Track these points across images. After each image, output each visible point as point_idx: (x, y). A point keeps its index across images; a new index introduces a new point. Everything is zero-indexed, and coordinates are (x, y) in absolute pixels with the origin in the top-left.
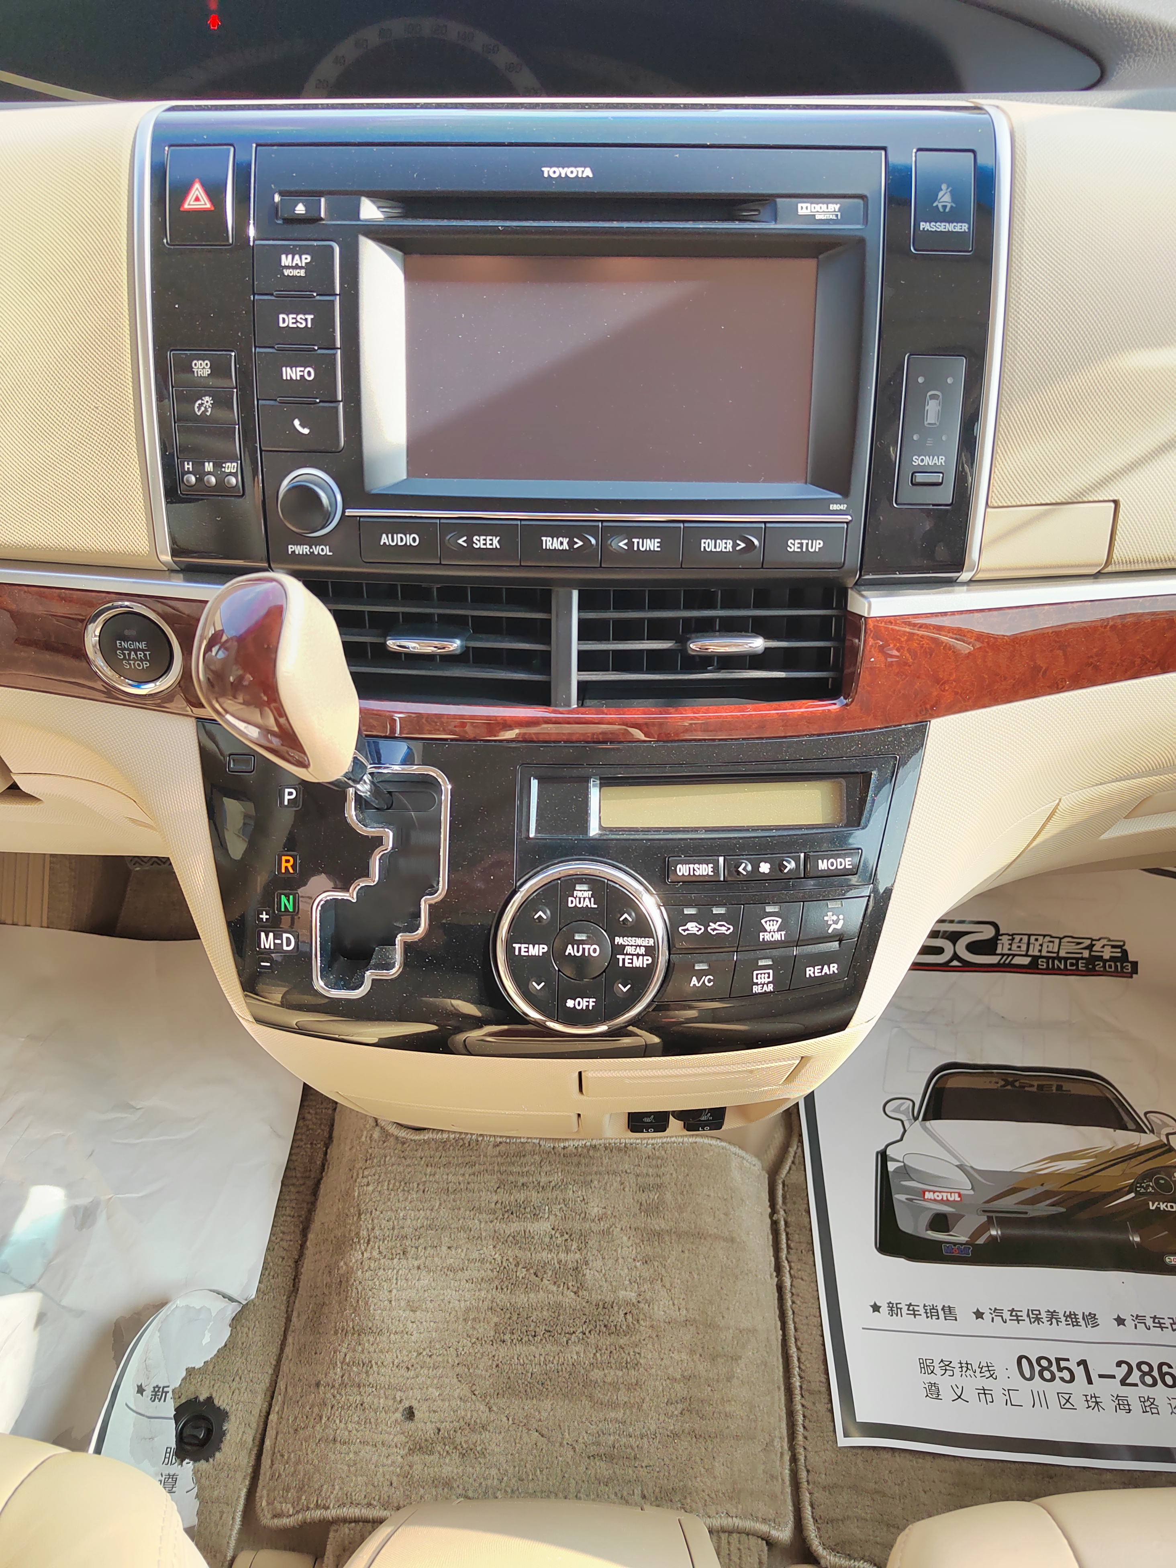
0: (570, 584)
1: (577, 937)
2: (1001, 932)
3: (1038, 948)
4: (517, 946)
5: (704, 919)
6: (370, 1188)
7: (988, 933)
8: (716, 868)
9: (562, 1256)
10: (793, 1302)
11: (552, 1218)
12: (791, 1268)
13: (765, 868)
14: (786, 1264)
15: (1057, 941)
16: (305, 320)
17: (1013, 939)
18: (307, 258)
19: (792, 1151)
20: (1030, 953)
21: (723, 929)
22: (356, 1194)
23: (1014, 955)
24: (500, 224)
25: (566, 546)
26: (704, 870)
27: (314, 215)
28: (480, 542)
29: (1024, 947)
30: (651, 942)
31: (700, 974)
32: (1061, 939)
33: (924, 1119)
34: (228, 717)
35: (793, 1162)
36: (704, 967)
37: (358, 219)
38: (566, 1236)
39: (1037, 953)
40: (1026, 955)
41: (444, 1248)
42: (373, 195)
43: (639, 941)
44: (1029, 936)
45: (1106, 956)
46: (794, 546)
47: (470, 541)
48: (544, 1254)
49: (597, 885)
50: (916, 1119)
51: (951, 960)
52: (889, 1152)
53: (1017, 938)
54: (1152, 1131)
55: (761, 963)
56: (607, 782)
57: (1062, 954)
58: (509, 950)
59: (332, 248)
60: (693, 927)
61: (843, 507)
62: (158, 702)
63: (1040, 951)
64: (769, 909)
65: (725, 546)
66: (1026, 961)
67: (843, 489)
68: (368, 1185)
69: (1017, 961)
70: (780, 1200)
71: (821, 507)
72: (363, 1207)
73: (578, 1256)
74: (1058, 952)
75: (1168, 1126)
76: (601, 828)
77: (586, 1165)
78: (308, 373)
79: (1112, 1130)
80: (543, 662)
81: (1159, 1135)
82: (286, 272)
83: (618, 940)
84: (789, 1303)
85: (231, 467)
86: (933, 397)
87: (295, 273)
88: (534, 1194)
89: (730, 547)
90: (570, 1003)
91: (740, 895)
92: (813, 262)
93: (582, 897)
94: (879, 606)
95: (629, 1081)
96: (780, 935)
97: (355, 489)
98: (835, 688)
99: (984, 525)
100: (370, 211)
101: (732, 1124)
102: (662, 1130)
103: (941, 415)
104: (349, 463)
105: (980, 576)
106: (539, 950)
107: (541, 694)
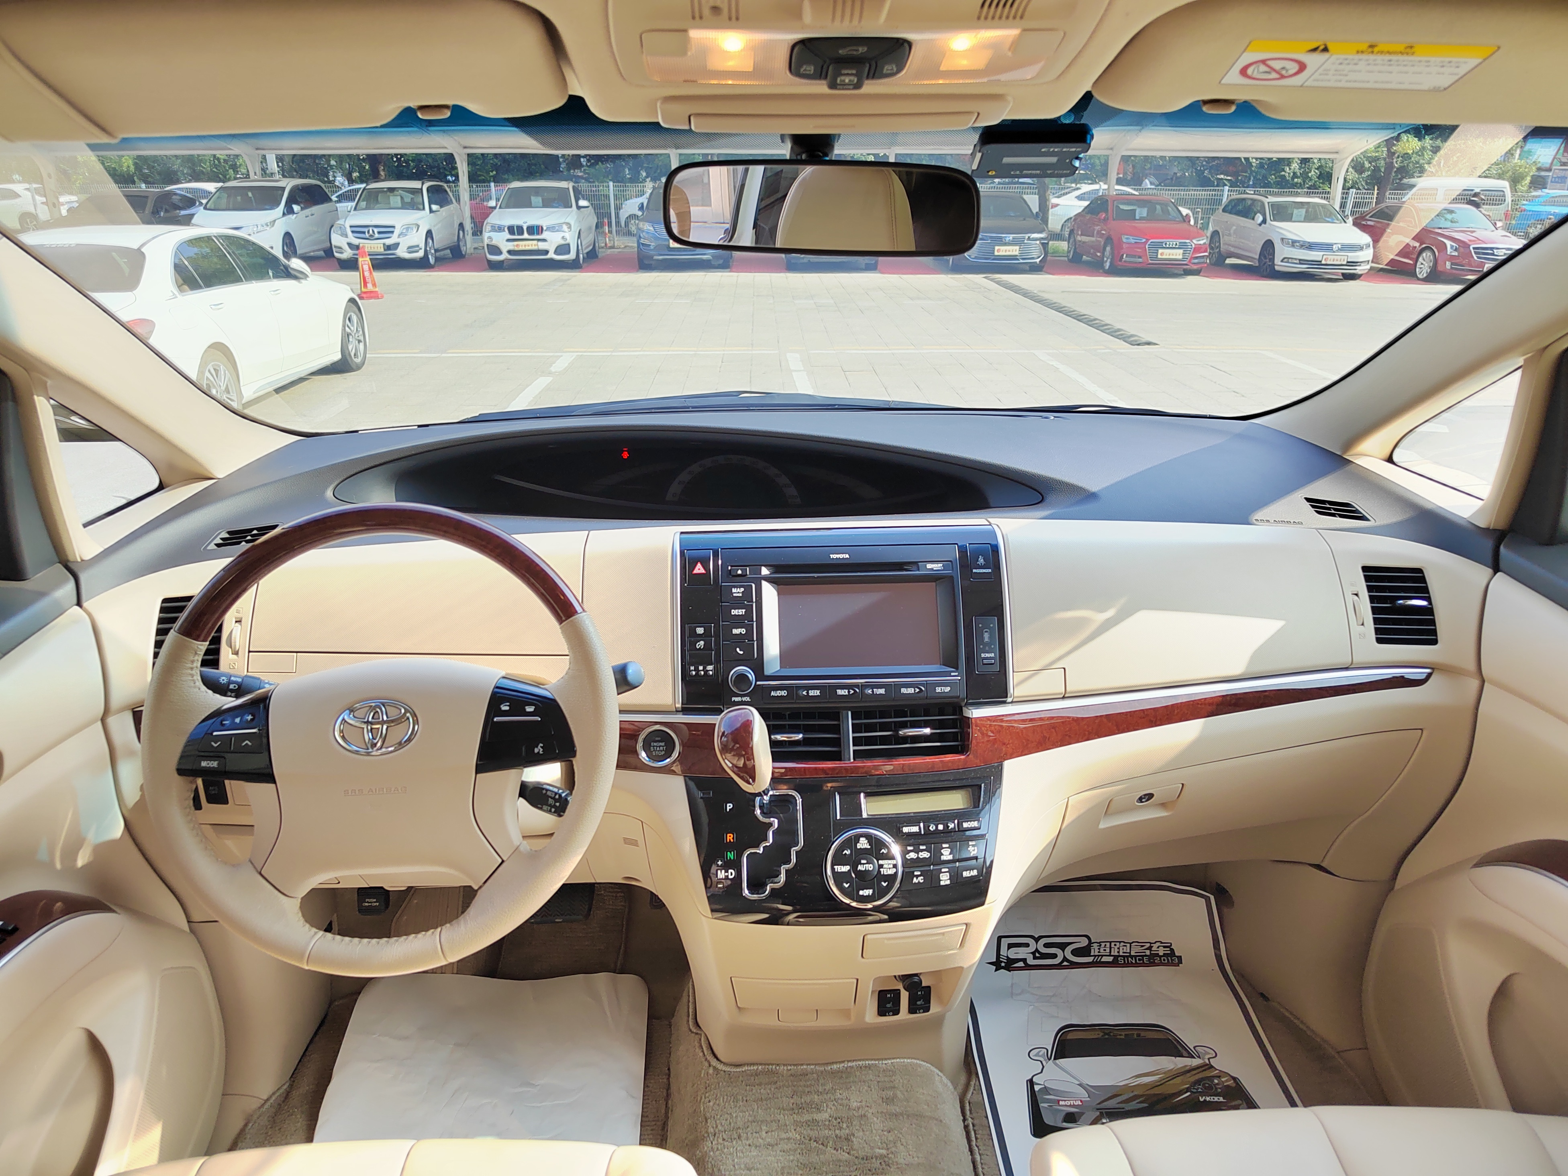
0: (848, 709)
1: (863, 861)
2: (1093, 941)
3: (1117, 950)
4: (836, 867)
5: (917, 851)
6: (711, 1104)
7: (1084, 942)
8: (920, 828)
9: (837, 1132)
10: (983, 1168)
11: (829, 1110)
12: (979, 1150)
13: (941, 827)
14: (976, 1148)
15: (1128, 945)
16: (741, 612)
17: (1100, 946)
18: (742, 589)
19: (972, 1083)
20: (1112, 954)
21: (925, 855)
22: (702, 1109)
23: (1102, 956)
24: (816, 575)
25: (847, 693)
26: (915, 829)
27: (744, 574)
28: (811, 693)
29: (1108, 950)
30: (894, 862)
31: (917, 876)
32: (1130, 944)
33: (1055, 1059)
34: (727, 762)
35: (974, 1090)
36: (919, 873)
37: (760, 574)
38: (839, 1120)
39: (1116, 954)
40: (1110, 955)
41: (764, 1133)
42: (765, 566)
43: (890, 862)
44: (1110, 942)
45: (1161, 954)
46: (938, 690)
47: (808, 693)
48: (826, 1131)
49: (869, 837)
50: (1050, 1059)
51: (1062, 962)
52: (1034, 1080)
53: (1103, 945)
54: (1199, 1057)
55: (943, 870)
56: (868, 795)
57: (1133, 953)
58: (833, 869)
59: (751, 586)
60: (913, 855)
61: (956, 674)
62: (666, 770)
63: (1118, 952)
64: (944, 846)
65: (911, 691)
66: (1110, 959)
67: (956, 665)
68: (709, 1102)
69: (1104, 959)
70: (968, 1113)
71: (948, 674)
72: (708, 1115)
73: (847, 1131)
74: (1130, 953)
75: (1209, 1054)
76: (868, 815)
77: (847, 1078)
78: (743, 631)
79: (1173, 1058)
80: (837, 742)
81: (1203, 1059)
82: (734, 595)
83: (881, 862)
84: (980, 1169)
85: (710, 668)
86: (986, 632)
87: (738, 595)
88: (816, 1097)
89: (913, 692)
90: (861, 893)
91: (930, 839)
92: (934, 583)
93: (863, 844)
94: (976, 713)
95: (886, 942)
96: (950, 857)
97: (760, 673)
98: (962, 749)
99: (1013, 679)
100: (765, 571)
101: (935, 1008)
102: (896, 1012)
103: (990, 638)
104: (758, 666)
105: (1015, 700)
106: (845, 869)
107: (837, 756)
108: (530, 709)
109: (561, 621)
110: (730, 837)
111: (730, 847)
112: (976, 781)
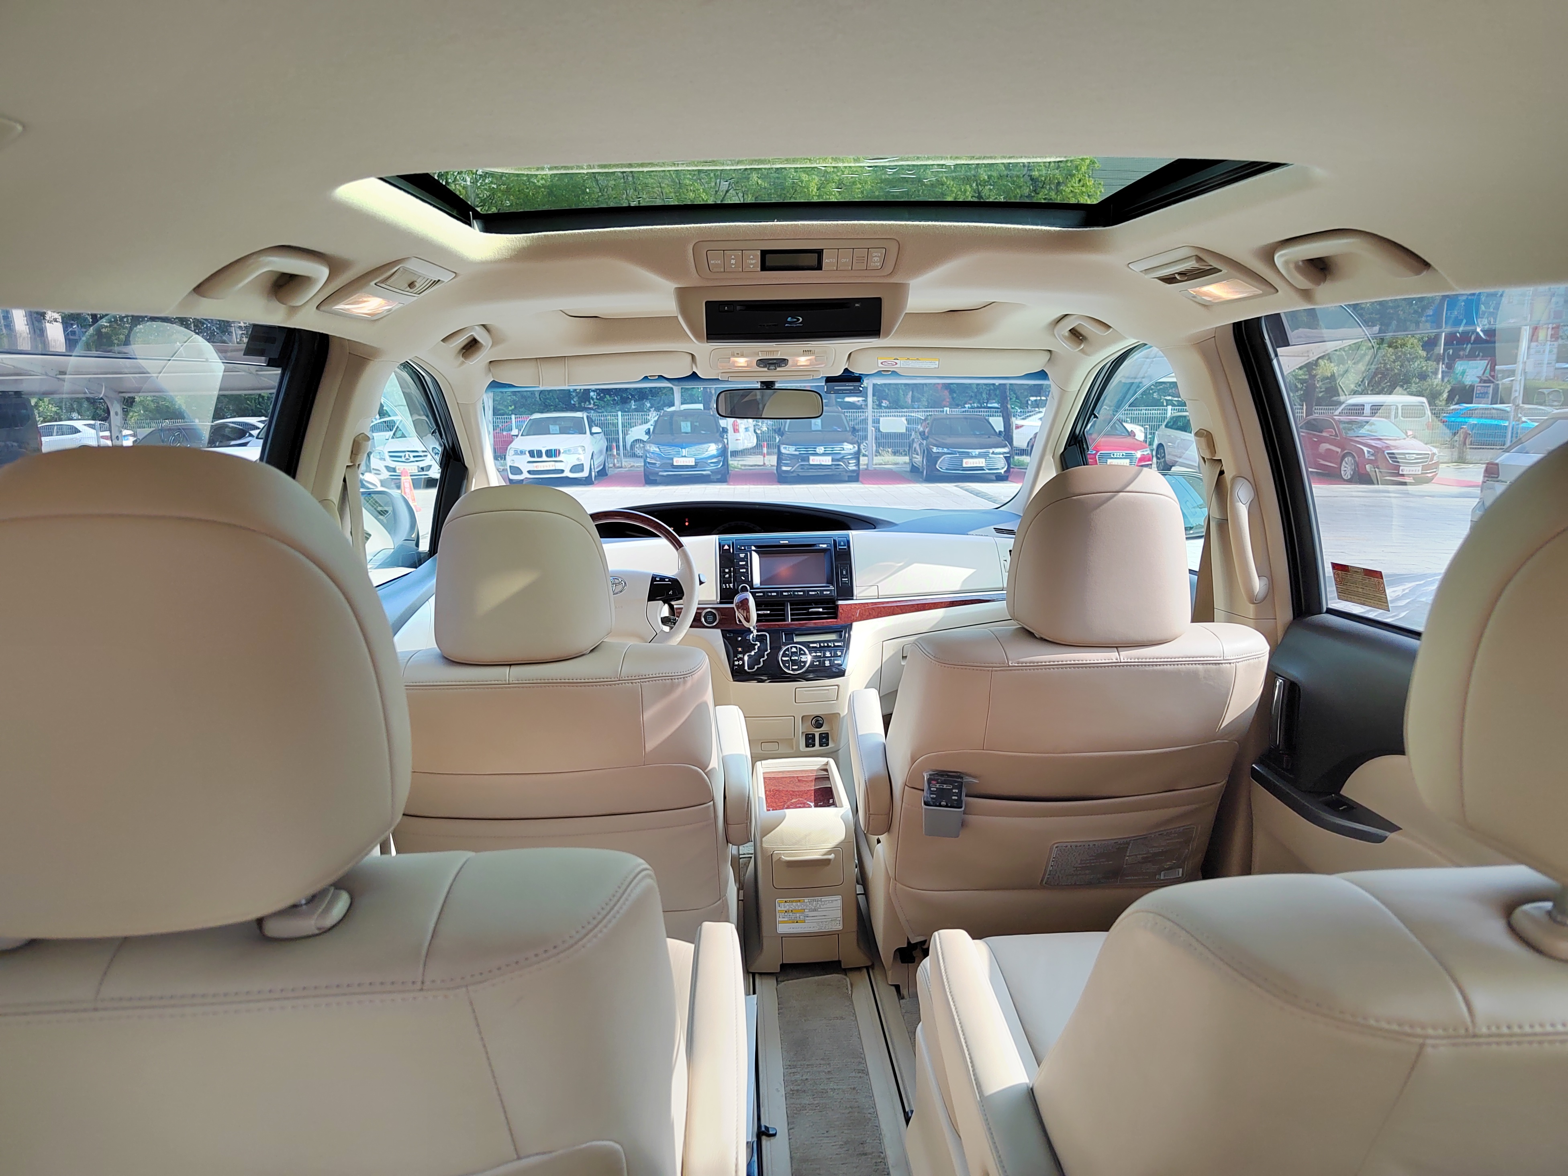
0: (788, 601)
4: (783, 658)
5: (816, 653)
8: (818, 646)
18: (744, 555)
21: (820, 654)
24: (774, 549)
25: (787, 594)
26: (816, 646)
27: (745, 551)
28: (773, 594)
30: (807, 657)
31: (816, 663)
34: (739, 613)
36: (817, 661)
37: (751, 551)
43: (805, 656)
46: (825, 593)
47: (771, 594)
49: (796, 648)
55: (827, 660)
56: (796, 634)
59: (748, 553)
60: (814, 655)
61: (833, 586)
62: (713, 627)
64: (827, 652)
65: (813, 593)
67: (832, 584)
71: (829, 587)
78: (745, 571)
80: (783, 615)
82: (741, 557)
83: (801, 657)
85: (731, 584)
86: (844, 571)
90: (793, 667)
91: (821, 649)
92: (823, 554)
93: (794, 650)
94: (840, 602)
95: (805, 692)
96: (830, 655)
97: (752, 587)
98: (836, 618)
99: (856, 589)
100: (753, 548)
101: (831, 745)
102: (814, 745)
103: (846, 573)
104: (751, 584)
105: (857, 598)
106: (787, 659)
107: (784, 620)
108: (667, 580)
109: (677, 549)
110: (740, 649)
111: (740, 653)
112: (841, 630)
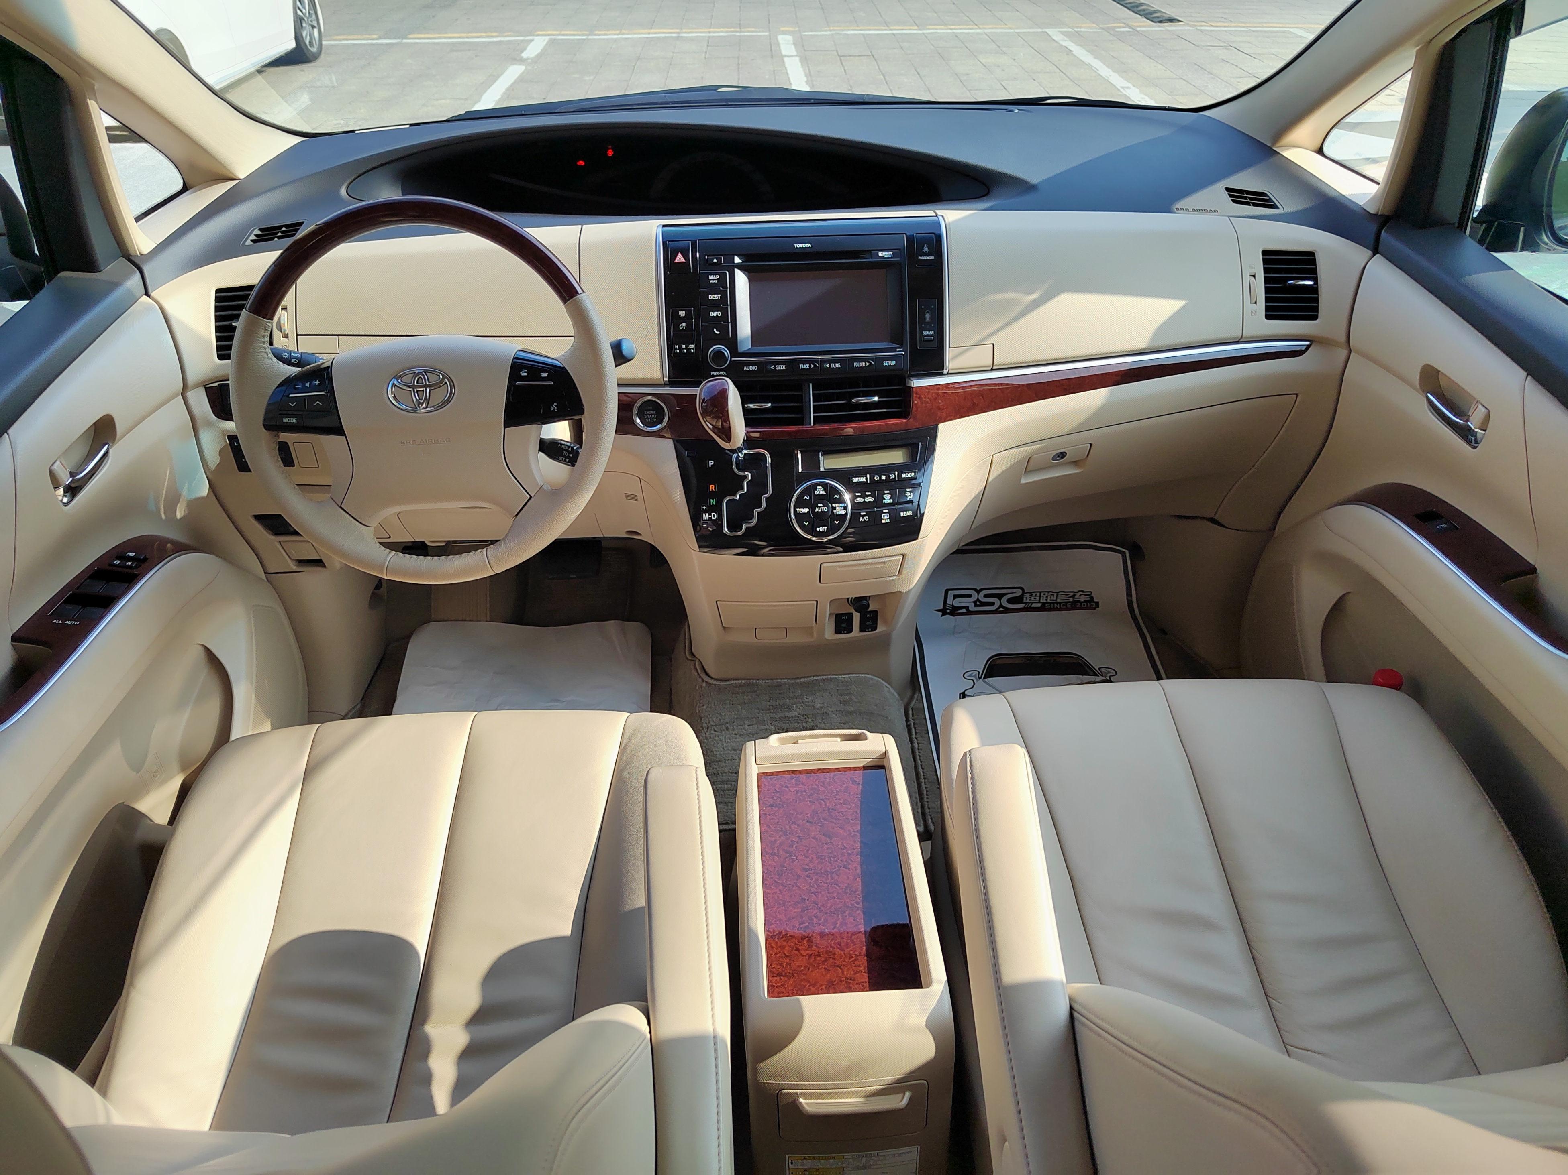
0: (809, 381)
1: (819, 505)
2: (1026, 591)
3: (1045, 598)
4: (798, 509)
5: (863, 496)
6: (705, 707)
7: (1019, 593)
8: (867, 479)
9: (804, 724)
10: (919, 753)
11: (798, 710)
12: (917, 740)
13: (884, 477)
14: (915, 740)
15: (1055, 594)
16: (717, 297)
17: (1032, 595)
18: (718, 277)
19: (916, 696)
20: (1041, 601)
21: (871, 499)
22: (698, 711)
23: (1032, 603)
24: (782, 263)
25: (808, 367)
26: (863, 479)
27: (719, 262)
28: (778, 367)
29: (1038, 598)
30: (845, 505)
31: (863, 516)
32: (1057, 593)
33: (984, 678)
34: (707, 423)
35: (917, 700)
36: (864, 514)
37: (733, 262)
38: (805, 716)
39: (1045, 601)
40: (1039, 602)
41: (746, 726)
42: (738, 255)
43: (841, 505)
44: (1040, 592)
45: (1082, 600)
46: (885, 363)
47: (775, 367)
48: (796, 724)
49: (824, 485)
50: (980, 678)
51: (999, 608)
52: (966, 693)
53: (1034, 594)
54: (1102, 676)
55: (884, 511)
56: (825, 453)
57: (1059, 600)
58: (795, 511)
59: (726, 273)
60: (860, 500)
61: (901, 349)
62: (657, 434)
63: (1046, 600)
64: (886, 492)
65: (862, 364)
66: (1039, 605)
67: (901, 343)
68: (703, 706)
69: (1034, 605)
70: (911, 716)
71: (894, 350)
72: (702, 715)
73: (812, 724)
74: (1056, 600)
75: (1110, 673)
76: (825, 469)
77: (812, 687)
78: (719, 314)
79: (1081, 676)
80: (800, 410)
81: (1105, 677)
82: (711, 281)
83: (834, 505)
84: (917, 754)
85: (691, 346)
86: (928, 312)
87: (714, 281)
88: (787, 700)
89: (864, 365)
90: (818, 529)
91: (876, 487)
92: (885, 270)
93: (820, 491)
94: (917, 383)
95: (839, 569)
96: (890, 501)
97: (734, 351)
98: (904, 413)
99: (949, 353)
100: (737, 260)
101: (881, 628)
102: (850, 631)
103: (931, 318)
104: (732, 343)
105: (950, 372)
106: (806, 511)
107: (801, 421)
108: (545, 375)
109: (565, 301)
110: (712, 487)
111: (712, 495)
112: (915, 441)
